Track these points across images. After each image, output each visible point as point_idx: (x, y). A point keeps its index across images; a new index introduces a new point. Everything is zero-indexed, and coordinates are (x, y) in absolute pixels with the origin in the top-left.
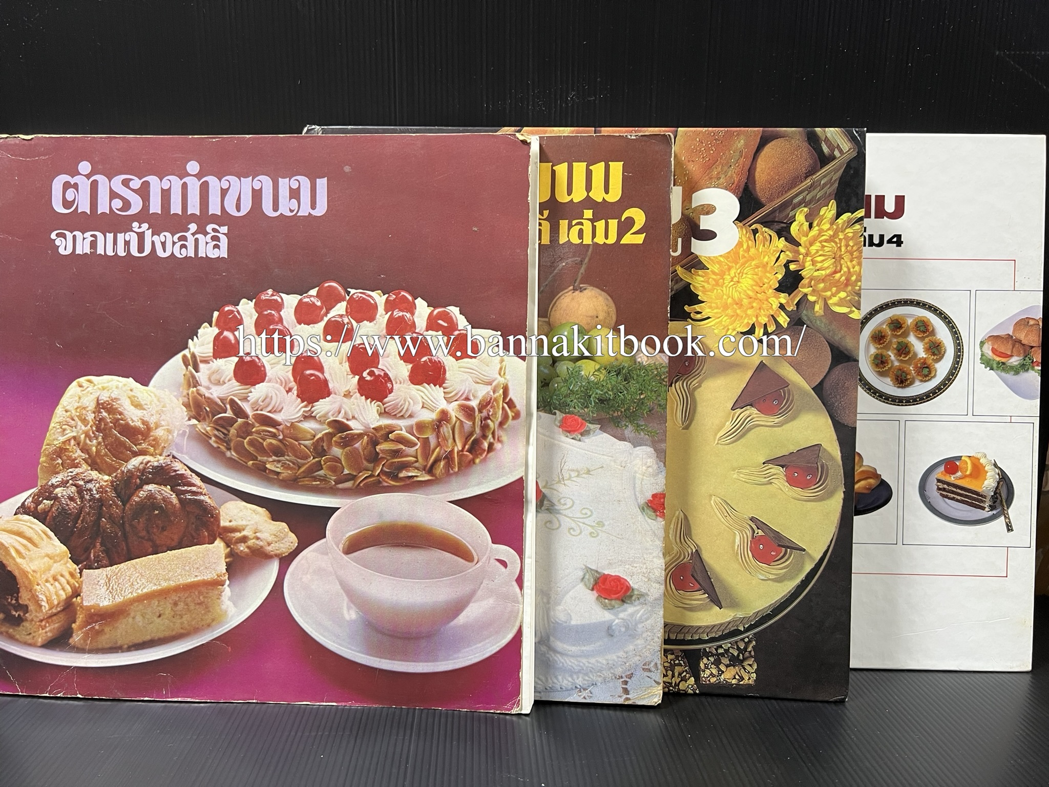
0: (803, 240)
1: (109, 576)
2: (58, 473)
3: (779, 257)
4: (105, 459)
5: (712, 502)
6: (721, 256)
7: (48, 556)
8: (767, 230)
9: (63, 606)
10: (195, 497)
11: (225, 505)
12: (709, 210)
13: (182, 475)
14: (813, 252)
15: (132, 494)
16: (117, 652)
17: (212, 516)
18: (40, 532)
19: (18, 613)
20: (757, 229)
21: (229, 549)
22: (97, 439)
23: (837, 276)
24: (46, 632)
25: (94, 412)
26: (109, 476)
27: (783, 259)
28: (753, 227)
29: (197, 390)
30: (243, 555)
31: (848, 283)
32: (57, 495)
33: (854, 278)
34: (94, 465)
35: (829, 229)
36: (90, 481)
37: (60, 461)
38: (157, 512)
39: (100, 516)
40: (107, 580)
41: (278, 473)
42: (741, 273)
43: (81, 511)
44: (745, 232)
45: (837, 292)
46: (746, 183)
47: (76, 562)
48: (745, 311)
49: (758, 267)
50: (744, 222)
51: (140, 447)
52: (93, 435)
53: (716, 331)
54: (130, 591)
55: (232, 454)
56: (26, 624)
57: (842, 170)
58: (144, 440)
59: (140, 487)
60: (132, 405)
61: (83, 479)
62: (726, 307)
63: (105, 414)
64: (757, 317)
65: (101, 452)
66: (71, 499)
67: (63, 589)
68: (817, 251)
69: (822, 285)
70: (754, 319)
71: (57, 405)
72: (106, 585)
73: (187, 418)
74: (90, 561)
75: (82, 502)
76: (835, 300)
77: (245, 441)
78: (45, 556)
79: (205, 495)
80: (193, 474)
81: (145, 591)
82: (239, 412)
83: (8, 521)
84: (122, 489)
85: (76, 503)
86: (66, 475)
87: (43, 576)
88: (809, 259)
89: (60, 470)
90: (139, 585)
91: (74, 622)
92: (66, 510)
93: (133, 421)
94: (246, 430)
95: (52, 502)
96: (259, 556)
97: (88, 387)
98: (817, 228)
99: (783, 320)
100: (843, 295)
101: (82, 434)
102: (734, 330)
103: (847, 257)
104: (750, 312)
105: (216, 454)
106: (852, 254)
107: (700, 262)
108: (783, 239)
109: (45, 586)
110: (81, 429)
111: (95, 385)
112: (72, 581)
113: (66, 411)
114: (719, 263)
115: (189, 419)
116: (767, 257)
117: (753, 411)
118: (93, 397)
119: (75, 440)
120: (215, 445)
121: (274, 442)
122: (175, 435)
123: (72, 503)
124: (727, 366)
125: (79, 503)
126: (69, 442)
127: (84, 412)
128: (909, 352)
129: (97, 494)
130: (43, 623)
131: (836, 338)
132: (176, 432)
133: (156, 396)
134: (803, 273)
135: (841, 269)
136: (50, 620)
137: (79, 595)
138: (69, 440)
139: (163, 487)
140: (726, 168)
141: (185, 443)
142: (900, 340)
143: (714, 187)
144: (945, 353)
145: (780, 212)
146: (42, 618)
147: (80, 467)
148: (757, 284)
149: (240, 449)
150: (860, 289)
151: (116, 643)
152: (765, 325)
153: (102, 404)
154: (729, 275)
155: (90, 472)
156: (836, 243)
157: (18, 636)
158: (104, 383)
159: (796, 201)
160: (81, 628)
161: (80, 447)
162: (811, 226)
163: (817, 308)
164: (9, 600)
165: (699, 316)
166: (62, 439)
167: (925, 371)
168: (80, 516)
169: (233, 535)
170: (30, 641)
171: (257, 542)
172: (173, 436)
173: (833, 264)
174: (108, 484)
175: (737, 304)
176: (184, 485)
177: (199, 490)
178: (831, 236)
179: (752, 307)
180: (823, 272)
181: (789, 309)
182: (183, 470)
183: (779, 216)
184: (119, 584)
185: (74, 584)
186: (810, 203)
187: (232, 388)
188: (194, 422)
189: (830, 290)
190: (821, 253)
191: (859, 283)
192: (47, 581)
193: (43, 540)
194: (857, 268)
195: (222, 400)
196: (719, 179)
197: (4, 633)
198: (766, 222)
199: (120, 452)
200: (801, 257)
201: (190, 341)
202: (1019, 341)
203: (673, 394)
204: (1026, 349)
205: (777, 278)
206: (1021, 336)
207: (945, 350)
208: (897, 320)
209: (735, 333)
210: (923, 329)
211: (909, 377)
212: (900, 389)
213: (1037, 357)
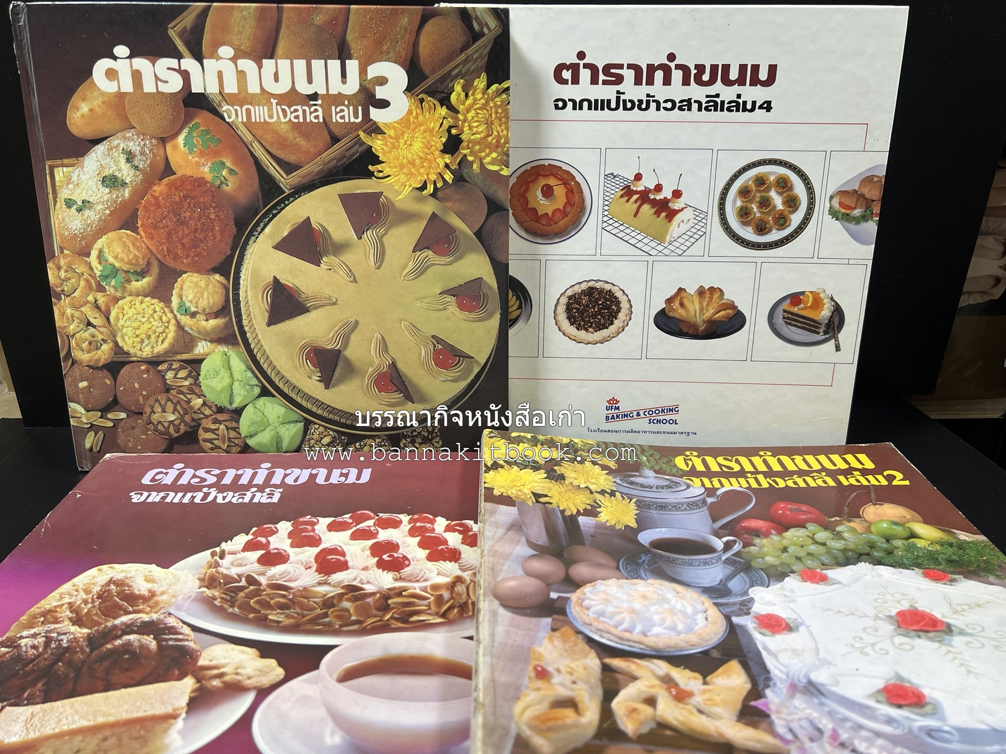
0: (461, 108)
3: (442, 123)
5: (402, 325)
6: (395, 122)
8: (431, 99)
12: (382, 81)
14: (470, 118)
20: (423, 98)
23: (490, 139)
27: (446, 125)
28: (420, 96)
31: (498, 144)
33: (502, 141)
35: (481, 99)
42: (413, 137)
44: (413, 101)
45: (490, 153)
46: (412, 57)
48: (418, 171)
49: (425, 132)
50: (413, 92)
53: (396, 187)
57: (490, 46)
62: (402, 166)
64: (428, 175)
68: (473, 117)
69: (478, 147)
70: (426, 177)
76: (488, 159)
88: (466, 124)
98: (472, 97)
99: (449, 177)
100: (494, 155)
102: (410, 186)
103: (496, 123)
104: (422, 170)
106: (500, 120)
107: (378, 128)
108: (444, 107)
114: (394, 128)
116: (433, 123)
117: (430, 253)
124: (406, 217)
128: (769, 205)
131: (491, 192)
134: (463, 137)
135: (492, 133)
140: (394, 44)
142: (763, 194)
143: (385, 61)
144: (799, 205)
145: (441, 83)
148: (426, 147)
150: (508, 150)
152: (435, 183)
154: (403, 138)
156: (487, 110)
159: (454, 73)
162: (467, 96)
163: (475, 166)
165: (381, 175)
167: (782, 221)
173: (486, 128)
175: (411, 164)
178: (483, 105)
179: (424, 166)
180: (478, 136)
181: (453, 168)
183: (440, 87)
186: (466, 75)
189: (484, 151)
190: (476, 119)
191: (507, 145)
194: (505, 132)
196: (388, 53)
198: (431, 92)
200: (460, 122)
202: (863, 196)
203: (365, 240)
204: (868, 203)
205: (442, 141)
206: (866, 191)
207: (800, 203)
208: (762, 177)
209: (411, 188)
210: (783, 185)
211: (767, 226)
212: (759, 236)
213: (877, 209)
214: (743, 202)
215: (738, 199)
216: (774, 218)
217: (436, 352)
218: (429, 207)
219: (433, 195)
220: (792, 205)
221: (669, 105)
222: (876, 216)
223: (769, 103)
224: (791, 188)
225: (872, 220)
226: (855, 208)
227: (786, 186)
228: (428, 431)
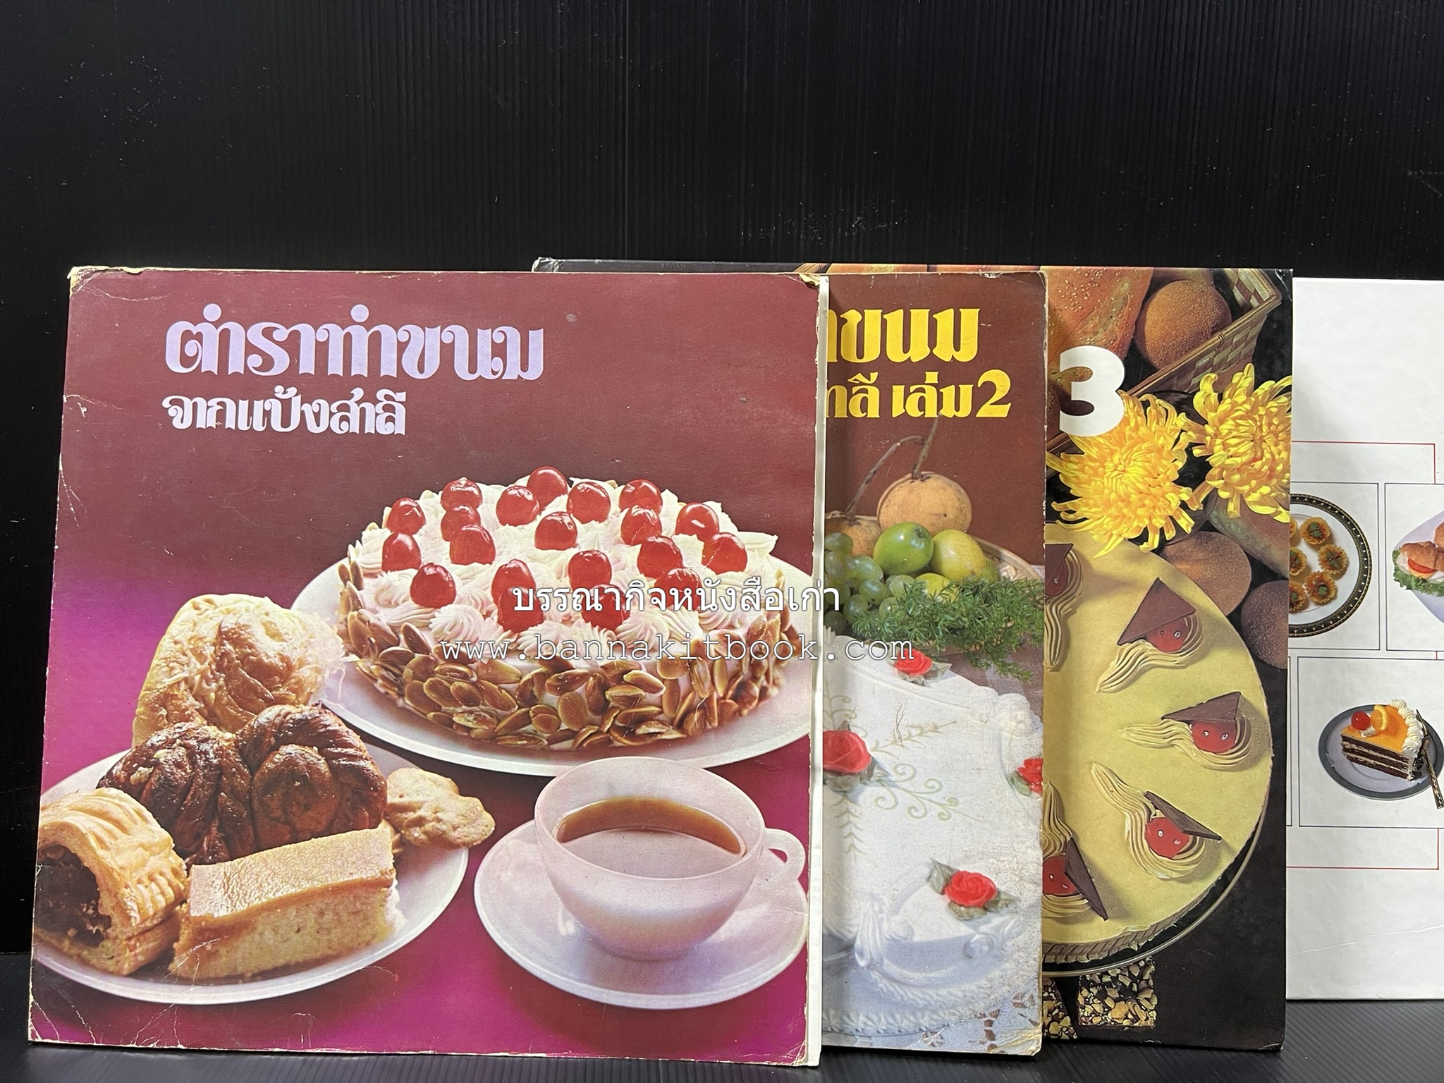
0: (1210, 416)
1: (228, 874)
2: (161, 729)
3: (1178, 438)
4: (227, 710)
5: (1093, 772)
6: (1100, 436)
7: (142, 845)
8: (1161, 402)
9: (161, 917)
10: (353, 763)
11: (393, 774)
12: (1082, 374)
13: (335, 731)
14: (1224, 432)
15: (265, 759)
16: (236, 983)
17: (376, 790)
18: (133, 812)
19: (96, 928)
20: (1148, 401)
21: (398, 835)
22: (217, 681)
23: (1258, 464)
24: (136, 955)
25: (214, 645)
26: (233, 733)
27: (1184, 441)
28: (1143, 398)
29: (359, 614)
30: (417, 844)
31: (1272, 474)
32: (158, 759)
33: (1280, 468)
34: (212, 717)
35: (1245, 402)
36: (206, 740)
37: (164, 712)
38: (298, 784)
39: (218, 789)
40: (225, 880)
41: (469, 729)
42: (1128, 459)
43: (192, 782)
44: (1131, 405)
45: (1259, 486)
46: (1133, 340)
47: (182, 855)
48: (1134, 511)
49: (1150, 452)
50: (1131, 392)
51: (277, 692)
52: (211, 676)
53: (1096, 537)
54: (257, 895)
55: (406, 702)
56: (107, 943)
57: (1262, 324)
58: (283, 683)
59: (275, 748)
60: (268, 635)
61: (196, 738)
62: (1108, 504)
63: (229, 647)
64: (1150, 519)
65: (222, 699)
66: (178, 765)
67: (163, 893)
68: (1230, 431)
69: (1237, 477)
70: (1147, 522)
71: (163, 633)
72: (224, 887)
73: (344, 653)
74: (202, 853)
75: (193, 769)
76: (1254, 496)
77: (425, 684)
78: (139, 846)
79: (366, 759)
80: (350, 731)
81: (279, 895)
82: (416, 644)
83: (87, 797)
84: (250, 751)
85: (185, 771)
86: (172, 732)
87: (134, 875)
88: (1218, 441)
89: (164, 725)
90: (270, 886)
91: (177, 940)
92: (170, 780)
93: (268, 657)
94: (426, 669)
95: (151, 770)
96: (441, 845)
97: (207, 610)
98: (1228, 401)
99: (1186, 523)
100: (1265, 490)
101: (196, 675)
102: (1120, 535)
103: (1270, 440)
104: (1140, 512)
105: (384, 702)
106: (1276, 436)
107: (1072, 445)
108: (1184, 414)
109: (136, 888)
110: (195, 668)
111: (216, 607)
112: (175, 881)
113: (176, 643)
114: (1098, 445)
115: (347, 655)
116: (1162, 439)
117: (1148, 646)
118: (215, 623)
119: (186, 683)
120: (382, 690)
121: (464, 685)
122: (327, 676)
123: (179, 771)
124: (1112, 585)
125: (189, 771)
126: (179, 686)
127: (200, 644)
128: (1301, 565)
129: (215, 758)
130: (133, 942)
131: (1258, 548)
132: (328, 672)
133: (300, 622)
134: (1211, 460)
135: (1262, 456)
136: (142, 938)
137: (185, 901)
138: (178, 683)
139: (307, 749)
140: (1105, 320)
141: (340, 687)
142: (1291, 547)
143: (1090, 345)
144: (1347, 565)
145: (1178, 378)
146: (130, 935)
147: (192, 721)
148: (1150, 475)
149: (416, 695)
150: (1288, 483)
151: (236, 969)
152: (1162, 531)
153: (226, 633)
154: (1112, 461)
155: (206, 727)
156: (1255, 421)
157: (94, 961)
158: (230, 604)
159: (1200, 364)
160: (185, 949)
161: (193, 692)
162: (1220, 398)
163: (1231, 507)
164: (84, 910)
165: (1071, 517)
166: (168, 681)
167: (1323, 591)
168: (189, 790)
169: (404, 815)
170: (112, 969)
171: (439, 826)
172: (323, 678)
173: (1251, 448)
174: (230, 745)
175: (1123, 501)
176: (337, 747)
177: (359, 753)
178: (1248, 412)
179: (1144, 505)
180: (1239, 460)
181: (1194, 509)
182: (337, 725)
183: (1177, 384)
184: (242, 885)
185: (178, 885)
186: (1219, 367)
187: (406, 611)
188: (353, 657)
189: (1248, 483)
190: (1235, 433)
191: (1287, 475)
192: (139, 882)
193: (136, 823)
194: (1284, 455)
195: (393, 628)
196: (1095, 334)
197: (76, 957)
198: (1161, 392)
199: (249, 700)
200: (1208, 438)
201: (351, 547)
205: (1176, 466)
207: (1348, 563)
209: (1121, 539)
210: (1318, 534)
211: (1300, 598)
212: (1290, 615)
216: (1310, 585)
217: (1153, 825)
218: (1152, 570)
219: (1158, 551)
220: (1336, 565)
224: (1331, 540)
226: (1434, 571)
227: (1324, 536)
228: (1131, 976)
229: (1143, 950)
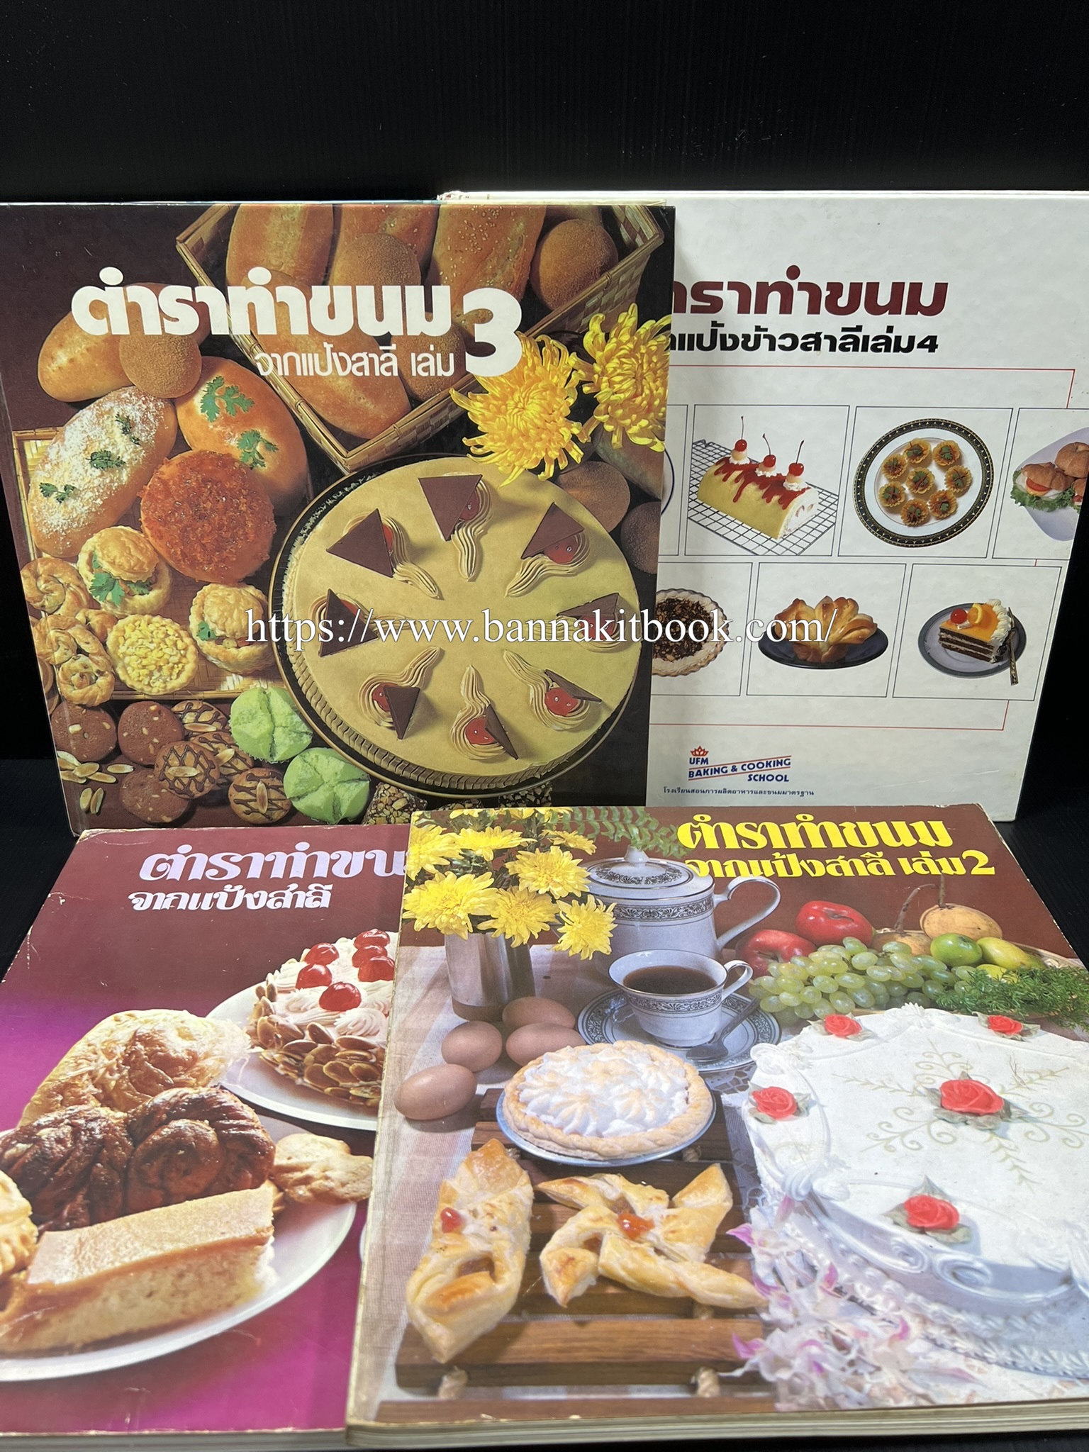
0: (598, 355)
3: (570, 376)
5: (503, 656)
6: (502, 376)
8: (555, 342)
12: (484, 316)
14: (610, 370)
20: (543, 341)
23: (638, 400)
27: (575, 379)
28: (539, 338)
31: (650, 408)
33: (657, 403)
35: (628, 342)
42: (527, 397)
44: (529, 346)
45: (638, 420)
46: (528, 281)
48: (533, 445)
49: (545, 389)
50: (528, 332)
53: (500, 468)
57: (645, 264)
62: (510, 439)
64: (546, 452)
68: (615, 369)
69: (620, 412)
70: (544, 454)
76: (635, 429)
88: (605, 379)
98: (614, 340)
99: (577, 454)
100: (644, 423)
102: (521, 467)
103: (649, 377)
104: (538, 445)
106: (655, 373)
107: (478, 384)
108: (575, 353)
114: (500, 384)
116: (556, 377)
117: (546, 559)
124: (513, 510)
128: (927, 484)
131: (636, 474)
134: (599, 397)
135: (643, 391)
140: (502, 261)
142: (919, 469)
143: (490, 287)
144: (971, 484)
145: (570, 319)
148: (546, 411)
150: (664, 416)
152: (556, 462)
154: (513, 399)
156: (637, 359)
159: (589, 304)
162: (607, 338)
163: (615, 439)
165: (480, 451)
167: (944, 506)
173: (633, 385)
175: (523, 435)
178: (631, 350)
179: (541, 439)
180: (622, 396)
181: (583, 441)
183: (569, 325)
186: (606, 308)
189: (630, 417)
190: (619, 371)
191: (663, 409)
194: (661, 390)
196: (494, 275)
198: (554, 333)
200: (596, 376)
202: (1062, 472)
203: (456, 542)
204: (1068, 481)
205: (568, 403)
206: (1066, 465)
207: (972, 482)
208: (918, 445)
209: (522, 470)
210: (949, 455)
211: (923, 514)
212: (911, 528)
213: (1080, 491)
214: (890, 480)
215: (883, 476)
216: (934, 502)
217: (551, 693)
218: (547, 497)
219: (554, 480)
220: (960, 484)
221: (788, 342)
222: (1079, 501)
223: (933, 339)
224: (960, 461)
225: (1072, 504)
226: (1050, 489)
227: (953, 458)
228: (535, 795)
229: (543, 778)
